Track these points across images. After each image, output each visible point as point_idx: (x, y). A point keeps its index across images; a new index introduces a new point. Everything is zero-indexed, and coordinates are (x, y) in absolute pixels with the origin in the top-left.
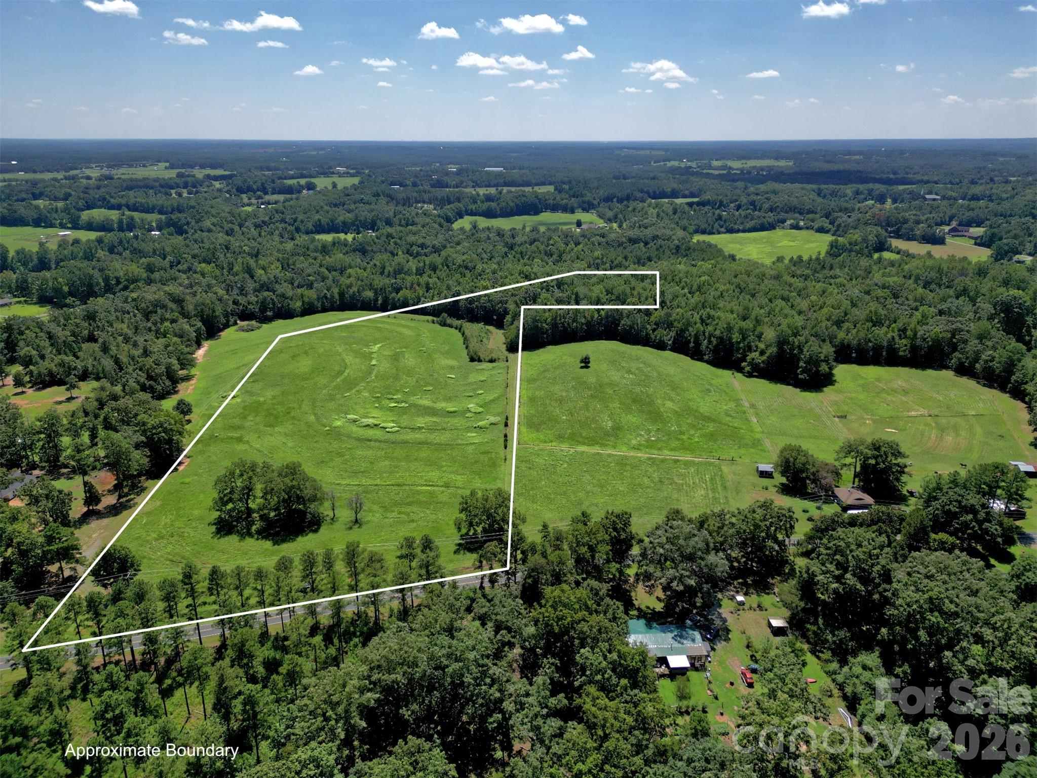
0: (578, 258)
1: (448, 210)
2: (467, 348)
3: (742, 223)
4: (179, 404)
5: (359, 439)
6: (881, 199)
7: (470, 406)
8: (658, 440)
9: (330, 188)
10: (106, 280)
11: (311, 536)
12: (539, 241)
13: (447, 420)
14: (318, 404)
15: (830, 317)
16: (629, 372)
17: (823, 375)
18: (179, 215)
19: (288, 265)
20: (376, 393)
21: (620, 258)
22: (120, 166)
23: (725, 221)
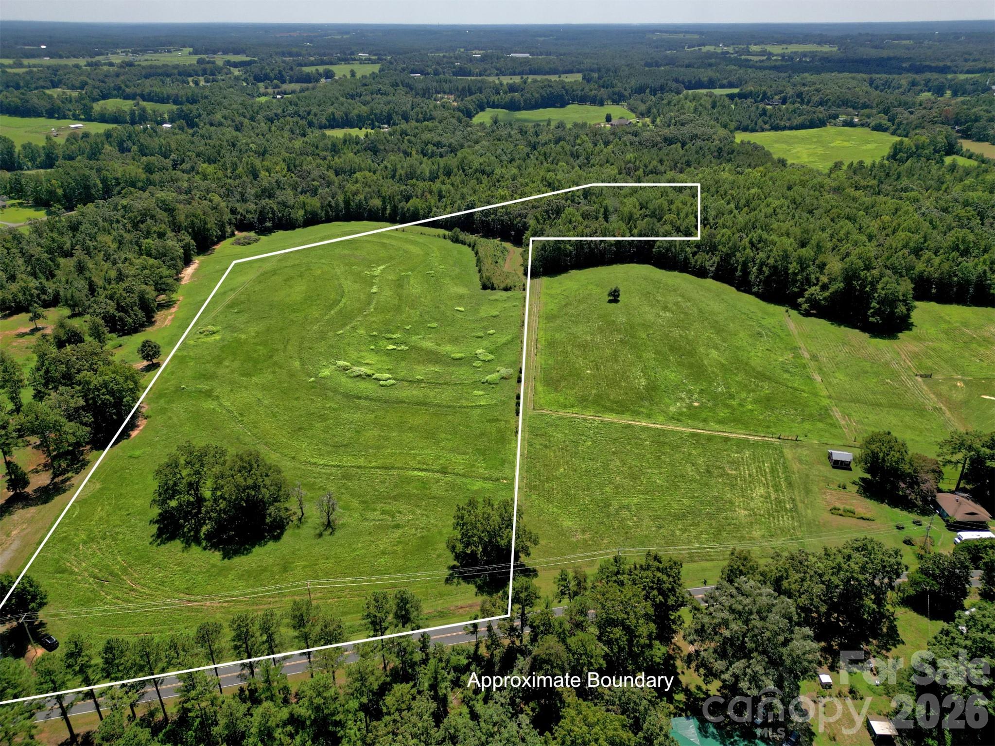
0: (607, 162)
1: (469, 101)
2: (480, 271)
3: (789, 119)
4: (144, 346)
5: (347, 396)
6: (939, 91)
7: (479, 351)
8: (702, 407)
9: (349, 76)
10: (104, 181)
11: (271, 545)
12: (564, 139)
13: (452, 369)
14: (306, 344)
15: (907, 244)
16: (665, 308)
17: (899, 317)
18: (190, 106)
19: (295, 166)
20: (373, 330)
21: (655, 163)
22: (144, 51)
23: (770, 117)
